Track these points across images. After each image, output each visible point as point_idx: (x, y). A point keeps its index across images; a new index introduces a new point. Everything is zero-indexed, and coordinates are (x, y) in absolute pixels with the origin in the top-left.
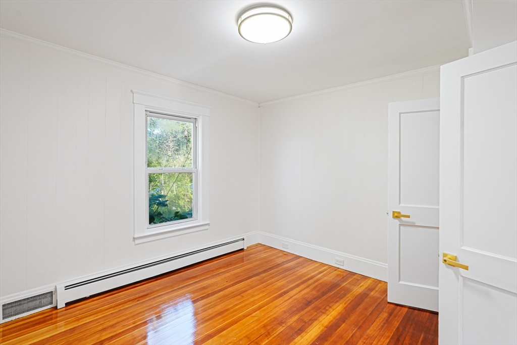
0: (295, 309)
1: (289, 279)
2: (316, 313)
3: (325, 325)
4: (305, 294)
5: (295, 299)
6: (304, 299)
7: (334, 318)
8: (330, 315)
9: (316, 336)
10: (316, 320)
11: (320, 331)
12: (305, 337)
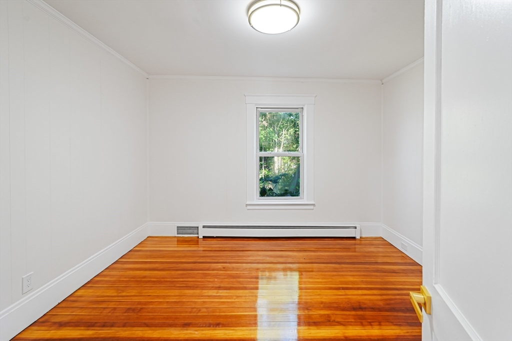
0: (336, 305)
1: (368, 280)
2: (353, 320)
3: (346, 335)
4: (366, 299)
5: (348, 299)
6: (359, 303)
7: (366, 336)
8: (366, 331)
9: (324, 336)
10: (344, 325)
11: (333, 335)
12: (313, 331)
